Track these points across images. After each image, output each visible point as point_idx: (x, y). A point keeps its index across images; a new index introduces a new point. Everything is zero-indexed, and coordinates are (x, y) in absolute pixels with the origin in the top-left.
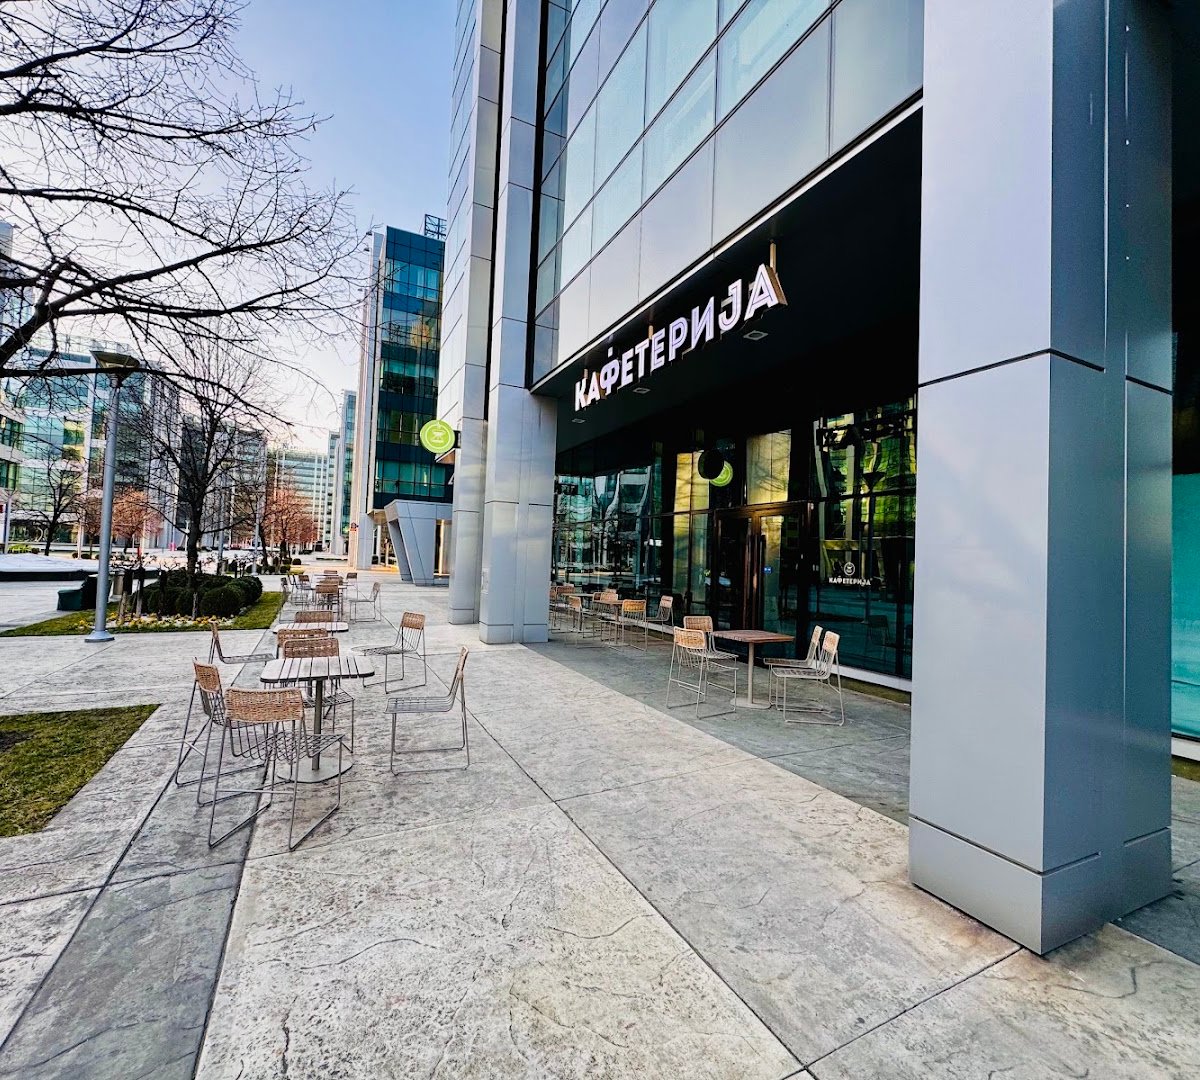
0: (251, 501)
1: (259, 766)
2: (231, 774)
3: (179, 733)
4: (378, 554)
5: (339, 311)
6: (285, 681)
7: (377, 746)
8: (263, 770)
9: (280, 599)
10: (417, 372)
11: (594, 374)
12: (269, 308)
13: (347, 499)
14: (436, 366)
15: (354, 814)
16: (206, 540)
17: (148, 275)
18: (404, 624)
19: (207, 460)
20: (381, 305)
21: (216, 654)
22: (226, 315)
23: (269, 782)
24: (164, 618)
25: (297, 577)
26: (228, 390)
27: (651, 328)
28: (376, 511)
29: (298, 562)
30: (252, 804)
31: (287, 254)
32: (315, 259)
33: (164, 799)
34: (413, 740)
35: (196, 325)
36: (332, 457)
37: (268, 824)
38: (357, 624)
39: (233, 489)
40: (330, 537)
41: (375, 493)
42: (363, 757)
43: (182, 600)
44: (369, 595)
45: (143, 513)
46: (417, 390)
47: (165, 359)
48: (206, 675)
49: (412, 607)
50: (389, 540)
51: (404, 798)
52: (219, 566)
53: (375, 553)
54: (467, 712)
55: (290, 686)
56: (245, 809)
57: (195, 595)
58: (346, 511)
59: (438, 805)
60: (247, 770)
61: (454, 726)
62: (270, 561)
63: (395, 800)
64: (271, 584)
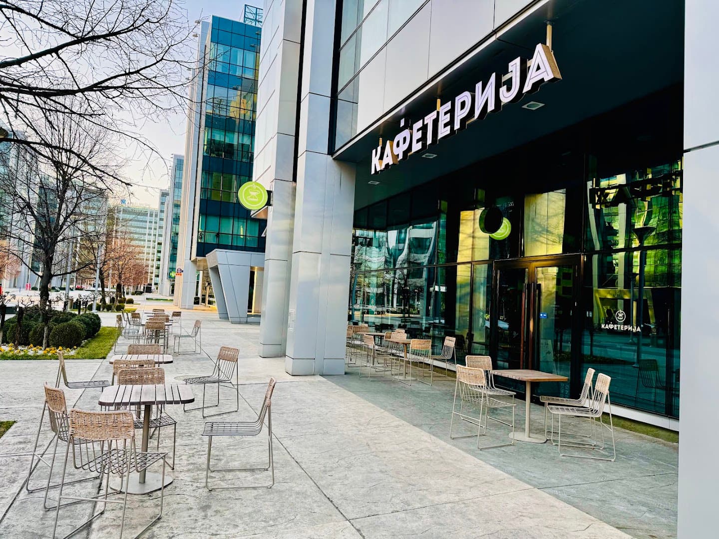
0: (93, 248)
1: (96, 478)
2: (72, 484)
3: (31, 447)
4: (200, 295)
5: (172, 89)
6: (118, 405)
7: (194, 464)
8: (98, 481)
9: (116, 333)
10: (235, 139)
11: (388, 142)
12: (115, 88)
13: (174, 247)
14: (252, 134)
15: (174, 523)
16: (55, 282)
17: (19, 62)
18: (220, 357)
19: (59, 214)
20: (205, 83)
21: (62, 380)
22: (79, 94)
23: (103, 492)
24: (20, 348)
25: (130, 315)
26: (79, 156)
27: (439, 101)
28: (199, 258)
29: (131, 302)
30: (89, 511)
31: (130, 42)
32: (153, 46)
33: (16, 504)
34: (225, 459)
35: (55, 102)
36: (162, 211)
37: (102, 529)
38: (180, 357)
39: (79, 239)
40: (159, 280)
41: (198, 243)
42: (183, 473)
43: (35, 332)
44: (190, 331)
45: (6, 258)
46: (235, 155)
47: (29, 130)
48: (54, 397)
49: (229, 342)
50: (209, 284)
51: (217, 512)
52: (66, 304)
53: (197, 295)
54: (273, 437)
55: (122, 409)
56: (82, 515)
57: (46, 329)
58: (173, 258)
59: (246, 519)
60: (85, 480)
61: (260, 448)
62: (107, 300)
63: (210, 512)
64: (108, 320)
